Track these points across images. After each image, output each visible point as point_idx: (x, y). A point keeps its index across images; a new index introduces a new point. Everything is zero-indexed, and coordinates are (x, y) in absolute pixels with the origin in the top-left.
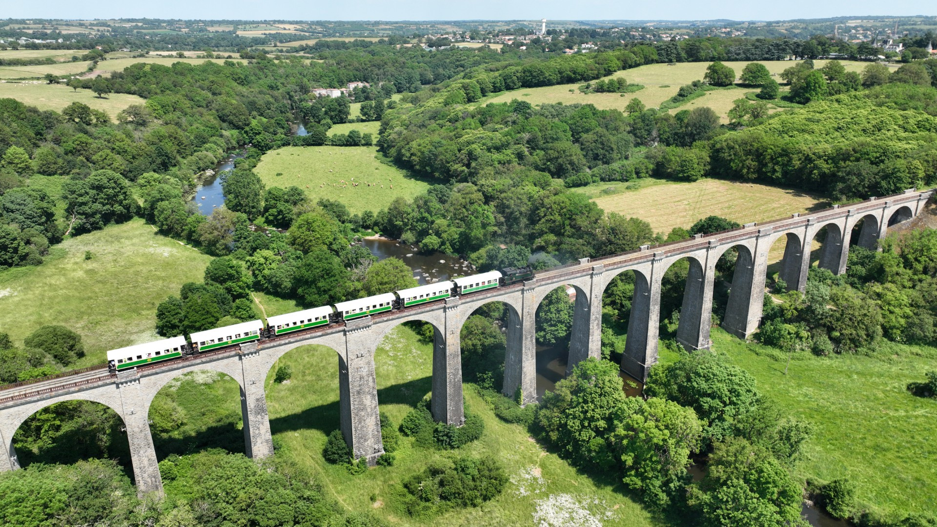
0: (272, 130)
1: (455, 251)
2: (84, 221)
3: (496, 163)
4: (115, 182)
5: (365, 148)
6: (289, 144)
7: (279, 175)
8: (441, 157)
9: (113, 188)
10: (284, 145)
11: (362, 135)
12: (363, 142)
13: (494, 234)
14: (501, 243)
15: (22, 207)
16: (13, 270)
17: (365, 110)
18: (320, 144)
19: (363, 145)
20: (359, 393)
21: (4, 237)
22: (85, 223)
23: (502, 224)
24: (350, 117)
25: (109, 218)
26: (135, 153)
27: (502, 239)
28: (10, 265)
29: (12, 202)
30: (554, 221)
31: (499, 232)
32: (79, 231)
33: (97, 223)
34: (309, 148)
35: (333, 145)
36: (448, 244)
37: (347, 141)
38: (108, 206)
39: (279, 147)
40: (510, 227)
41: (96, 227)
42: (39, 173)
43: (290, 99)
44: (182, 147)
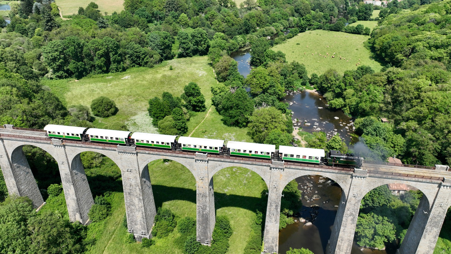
0: (318, 20)
1: (351, 113)
2: (183, 51)
3: (428, 58)
4: (201, 35)
5: (364, 36)
6: (321, 28)
7: (298, 44)
8: (393, 48)
9: (200, 38)
10: (318, 28)
11: (364, 28)
12: (364, 32)
13: (381, 109)
14: (385, 117)
15: (155, 40)
16: (142, 68)
17: (382, 14)
18: (338, 31)
19: (363, 34)
20: (129, 194)
21: (139, 52)
22: (183, 53)
23: (389, 103)
24: (371, 17)
25: (196, 52)
26: (234, 23)
27: (387, 114)
28: (140, 65)
29: (152, 37)
30: (421, 112)
31: (385, 108)
32: (181, 56)
33: (189, 54)
34: (331, 32)
35: (346, 32)
36: (347, 107)
37: (354, 31)
38: (196, 46)
39: (315, 29)
40: (395, 107)
41: (187, 55)
42: (191, 27)
43: (345, 4)
44: (261, 23)
